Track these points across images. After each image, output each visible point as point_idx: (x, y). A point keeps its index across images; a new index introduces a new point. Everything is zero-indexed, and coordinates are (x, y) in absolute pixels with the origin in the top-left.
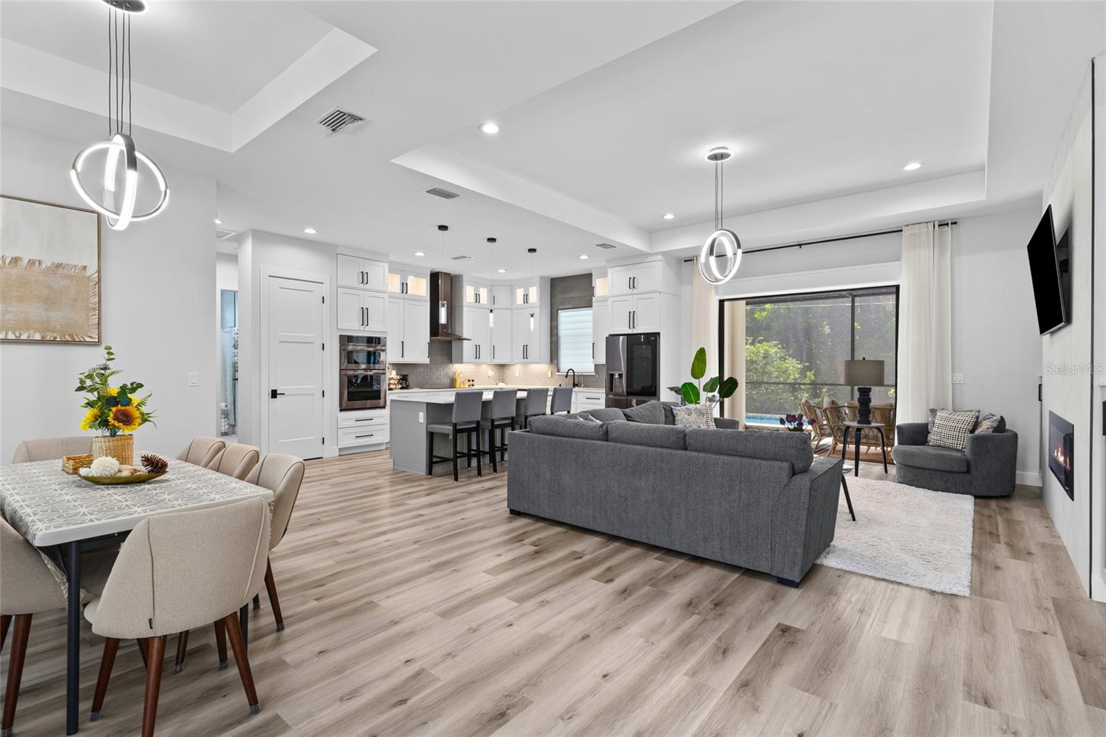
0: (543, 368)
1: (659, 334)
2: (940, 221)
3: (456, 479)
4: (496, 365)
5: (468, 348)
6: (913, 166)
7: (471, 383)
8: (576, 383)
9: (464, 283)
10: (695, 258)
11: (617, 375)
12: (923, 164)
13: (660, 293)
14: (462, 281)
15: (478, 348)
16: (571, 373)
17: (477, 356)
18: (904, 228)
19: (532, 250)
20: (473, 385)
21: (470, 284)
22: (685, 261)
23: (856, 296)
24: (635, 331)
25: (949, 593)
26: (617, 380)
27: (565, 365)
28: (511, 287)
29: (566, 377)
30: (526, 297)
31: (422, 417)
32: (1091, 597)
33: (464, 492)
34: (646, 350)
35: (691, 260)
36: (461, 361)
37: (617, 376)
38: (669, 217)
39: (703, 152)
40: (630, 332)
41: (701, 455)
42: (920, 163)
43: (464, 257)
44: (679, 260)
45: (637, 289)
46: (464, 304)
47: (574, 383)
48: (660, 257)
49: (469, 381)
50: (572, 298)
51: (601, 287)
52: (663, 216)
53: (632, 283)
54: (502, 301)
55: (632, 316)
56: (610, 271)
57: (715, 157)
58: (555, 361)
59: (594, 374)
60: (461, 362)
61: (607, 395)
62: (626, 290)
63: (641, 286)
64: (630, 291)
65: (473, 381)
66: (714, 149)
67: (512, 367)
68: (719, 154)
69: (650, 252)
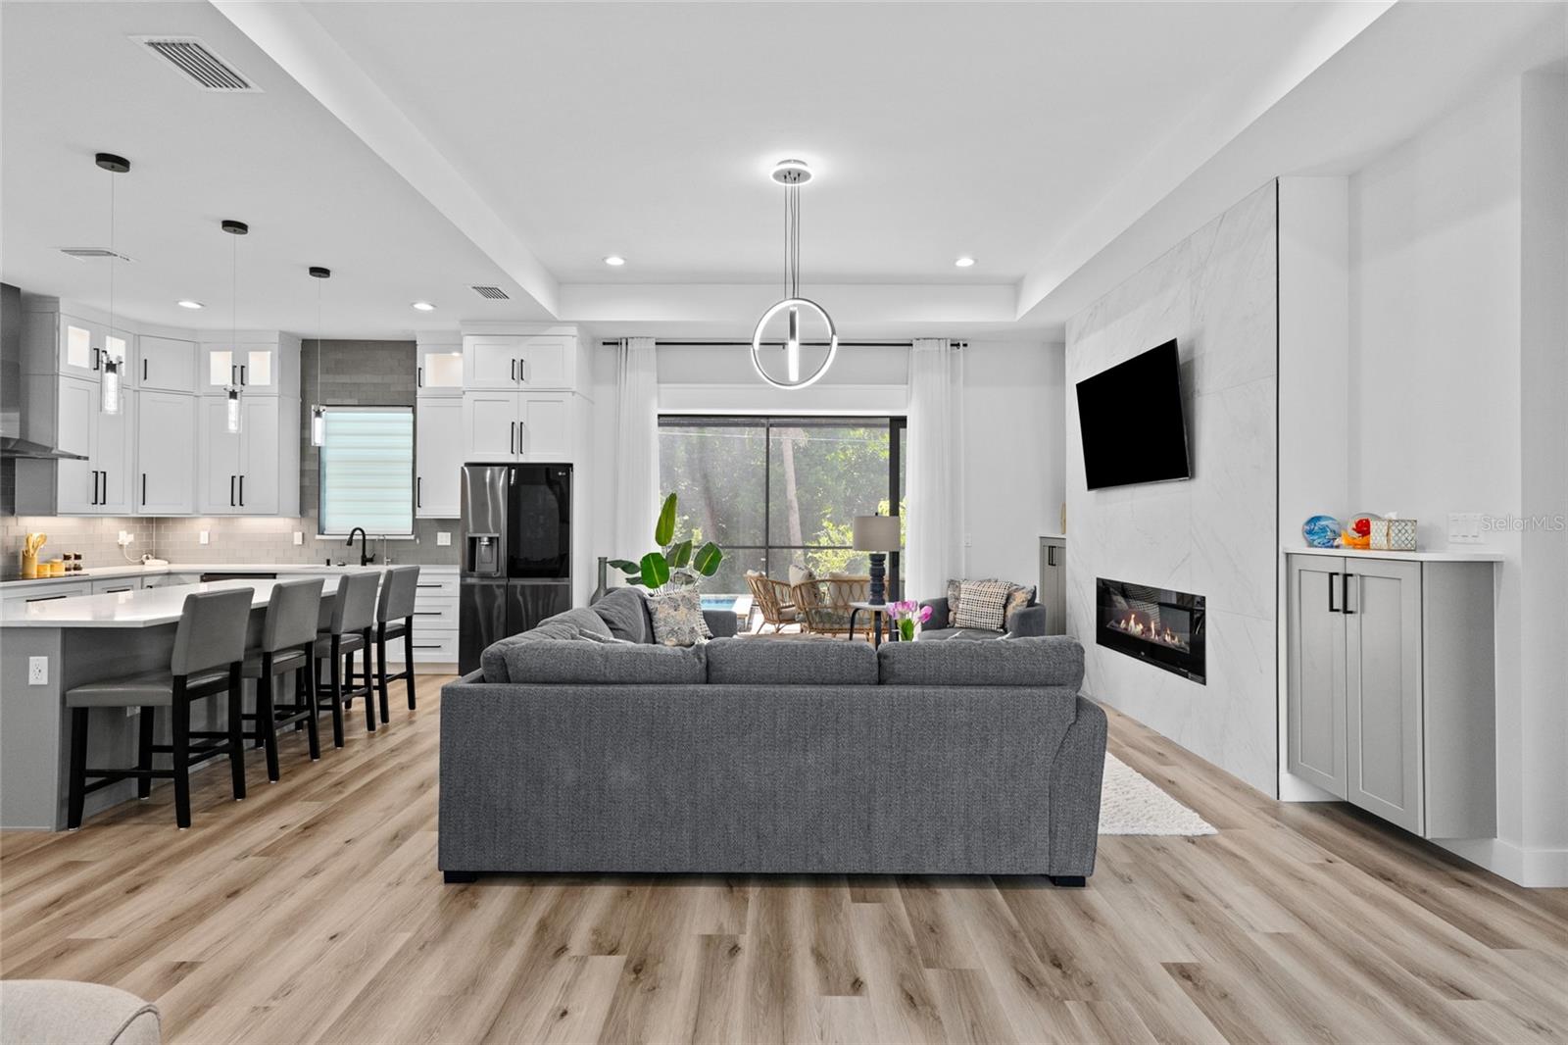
0: (284, 526)
1: (571, 465)
2: (952, 340)
3: (184, 820)
4: (140, 519)
5: (71, 479)
6: (965, 262)
7: (72, 562)
8: (368, 556)
9: (63, 320)
10: (624, 342)
11: (486, 539)
12: (976, 261)
13: (573, 393)
14: (55, 312)
15: (100, 479)
16: (358, 536)
17: (99, 496)
18: (914, 342)
19: (319, 272)
20: (77, 568)
21: (81, 323)
22: (604, 344)
23: (771, 425)
24: (522, 459)
25: (1200, 834)
26: (483, 548)
27: (339, 518)
28: (196, 345)
29: (350, 543)
30: (240, 372)
31: (41, 670)
32: (1278, 798)
33: (244, 855)
34: (548, 498)
35: (617, 344)
36: (48, 507)
37: (485, 541)
38: (615, 261)
39: (768, 165)
40: (513, 459)
41: (929, 691)
42: (973, 259)
43: (109, 254)
44: (594, 340)
45: (528, 383)
46: (62, 369)
47: (364, 556)
48: (574, 330)
49: (67, 558)
50: (358, 385)
51: (435, 371)
52: (604, 259)
53: (518, 370)
54: (168, 371)
55: (517, 432)
56: (469, 342)
57: (787, 176)
58: (313, 513)
59: (412, 537)
60: (50, 510)
61: (463, 576)
62: (503, 378)
63: (535, 377)
64: (514, 384)
65: (78, 557)
66: (789, 161)
67: (187, 523)
68: (794, 170)
69: (559, 319)
